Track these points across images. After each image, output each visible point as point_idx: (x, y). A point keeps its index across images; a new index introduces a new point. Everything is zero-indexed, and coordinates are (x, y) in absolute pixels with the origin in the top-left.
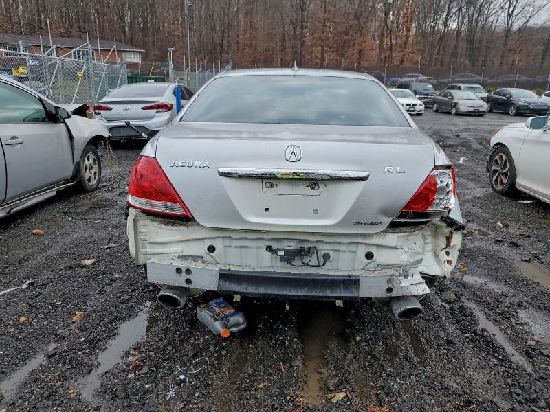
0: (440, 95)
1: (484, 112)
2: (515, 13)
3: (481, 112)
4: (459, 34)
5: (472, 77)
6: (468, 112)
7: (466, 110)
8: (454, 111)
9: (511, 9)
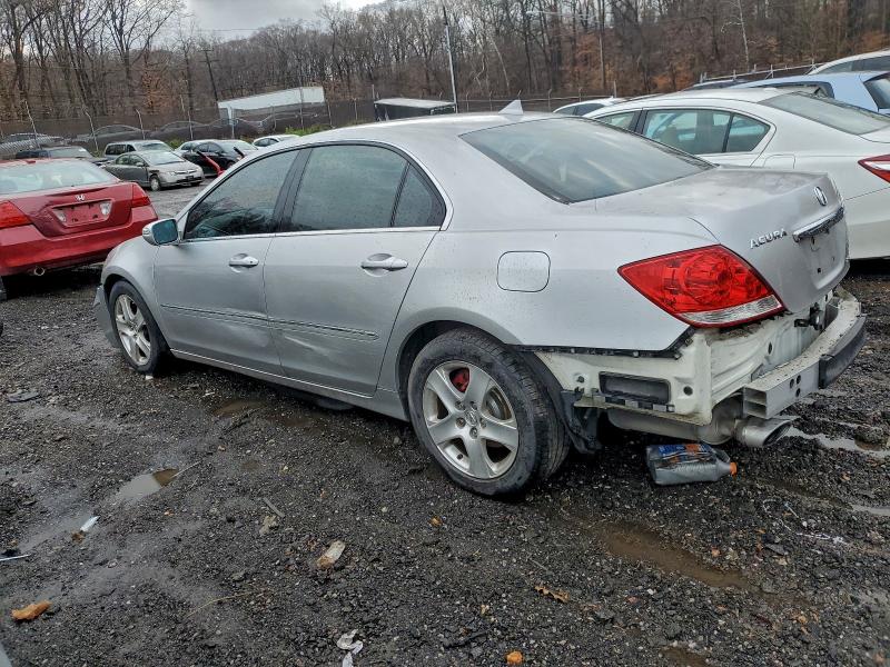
0: (117, 162)
1: (200, 178)
2: (126, 28)
3: (196, 179)
4: (44, 67)
5: (125, 129)
6: (179, 182)
7: (175, 180)
8: (155, 184)
9: (118, 22)
